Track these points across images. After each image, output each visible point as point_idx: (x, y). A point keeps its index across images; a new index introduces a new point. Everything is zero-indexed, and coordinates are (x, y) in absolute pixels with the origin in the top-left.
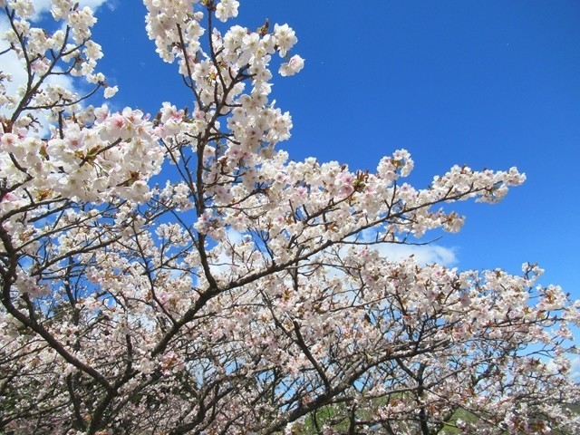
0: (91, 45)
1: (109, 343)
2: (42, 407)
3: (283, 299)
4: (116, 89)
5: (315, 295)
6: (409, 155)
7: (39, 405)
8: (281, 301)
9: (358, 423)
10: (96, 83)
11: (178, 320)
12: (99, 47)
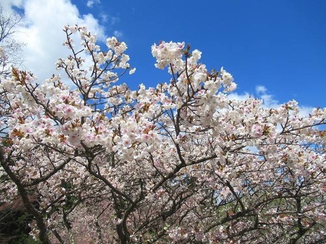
0: (124, 56)
1: (127, 168)
2: (98, 194)
3: (220, 170)
4: (135, 69)
5: (237, 163)
6: (297, 103)
7: (97, 193)
8: (219, 171)
9: (260, 223)
10: (125, 68)
11: (165, 176)
12: (128, 56)
